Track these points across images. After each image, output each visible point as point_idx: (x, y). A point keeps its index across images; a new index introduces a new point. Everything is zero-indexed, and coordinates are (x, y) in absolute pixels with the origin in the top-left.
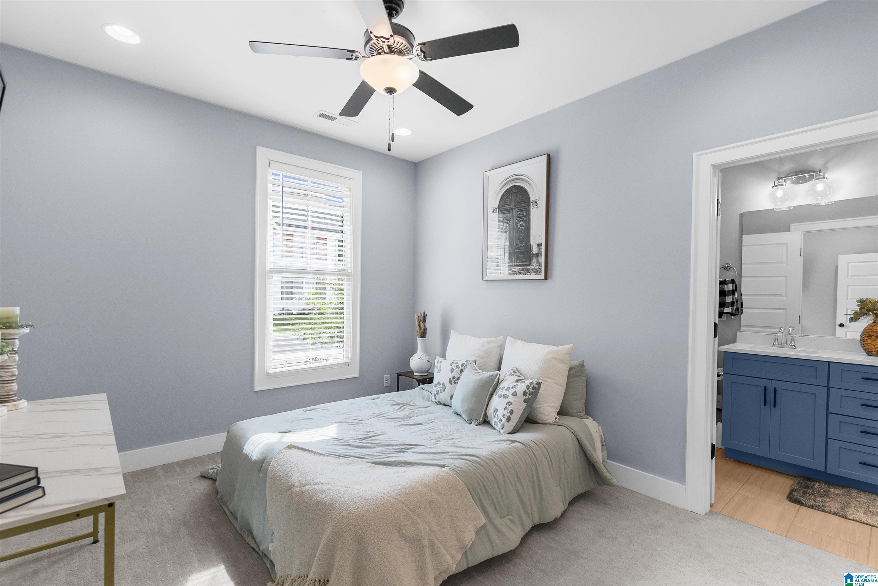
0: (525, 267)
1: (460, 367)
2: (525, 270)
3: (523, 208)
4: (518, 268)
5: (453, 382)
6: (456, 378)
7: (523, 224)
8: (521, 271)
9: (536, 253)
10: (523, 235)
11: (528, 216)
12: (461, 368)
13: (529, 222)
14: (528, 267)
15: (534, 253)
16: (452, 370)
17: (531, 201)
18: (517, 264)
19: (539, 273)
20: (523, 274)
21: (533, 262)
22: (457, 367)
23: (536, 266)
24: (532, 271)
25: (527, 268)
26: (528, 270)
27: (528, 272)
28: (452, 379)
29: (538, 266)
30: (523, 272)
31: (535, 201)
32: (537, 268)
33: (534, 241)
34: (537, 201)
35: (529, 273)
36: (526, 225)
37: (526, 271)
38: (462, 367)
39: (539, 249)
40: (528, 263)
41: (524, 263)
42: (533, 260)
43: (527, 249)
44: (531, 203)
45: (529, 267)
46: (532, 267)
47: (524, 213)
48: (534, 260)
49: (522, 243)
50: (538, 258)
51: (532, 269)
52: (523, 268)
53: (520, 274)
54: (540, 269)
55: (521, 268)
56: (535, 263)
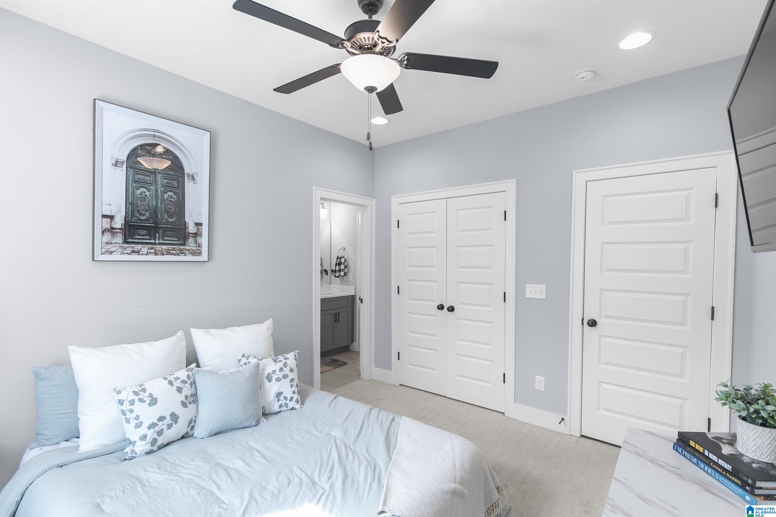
0: (178, 247)
1: (187, 380)
2: (178, 250)
3: (174, 177)
4: (166, 247)
5: (187, 403)
6: (189, 397)
7: (174, 196)
8: (170, 251)
9: (194, 232)
10: (173, 209)
11: (181, 188)
12: (189, 382)
13: (182, 196)
14: (181, 247)
15: (190, 232)
16: (179, 390)
17: (186, 173)
18: (164, 242)
19: (198, 254)
20: (174, 254)
21: (189, 242)
22: (184, 382)
23: (194, 246)
24: (187, 252)
25: (179, 248)
26: (181, 250)
27: (182, 252)
28: (185, 401)
29: (196, 246)
30: (174, 252)
31: (191, 175)
32: (195, 248)
33: (191, 219)
34: (195, 176)
35: (184, 253)
36: (178, 197)
37: (178, 252)
38: (189, 380)
39: (198, 229)
40: (182, 242)
41: (177, 242)
42: (189, 240)
43: (180, 226)
44: (186, 176)
45: (184, 247)
46: (187, 248)
47: (175, 183)
48: (191, 240)
49: (172, 218)
50: (196, 238)
51: (188, 250)
52: (174, 248)
53: (169, 254)
54: (199, 250)
55: (171, 248)
56: (193, 244)
